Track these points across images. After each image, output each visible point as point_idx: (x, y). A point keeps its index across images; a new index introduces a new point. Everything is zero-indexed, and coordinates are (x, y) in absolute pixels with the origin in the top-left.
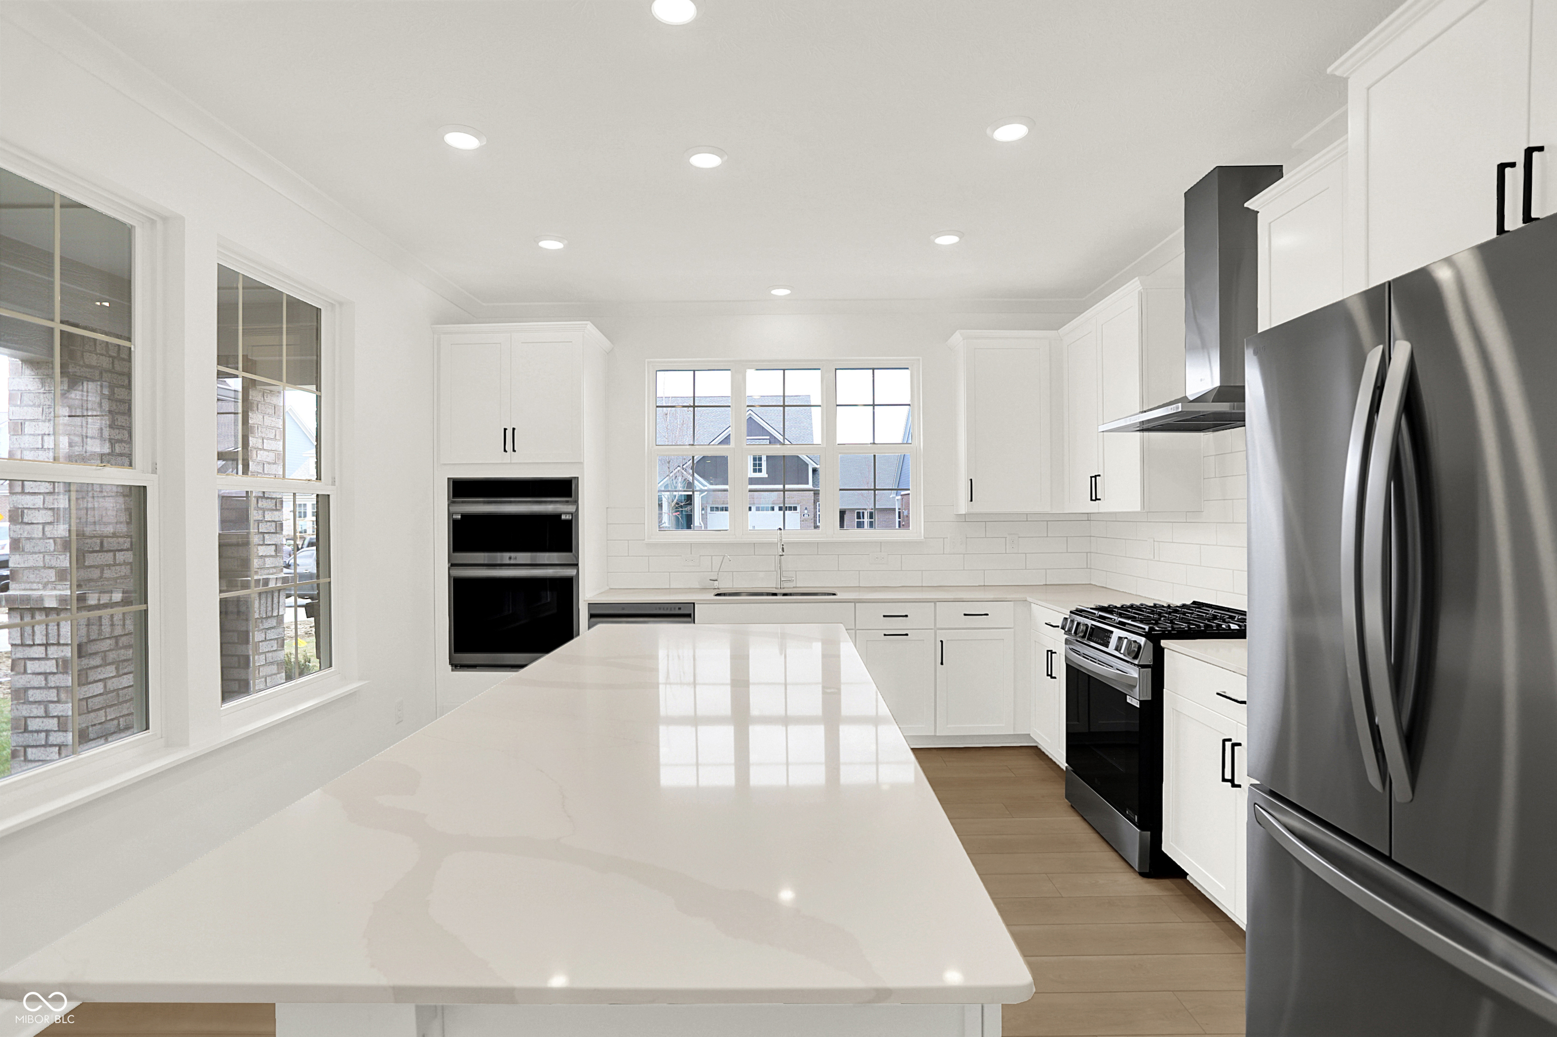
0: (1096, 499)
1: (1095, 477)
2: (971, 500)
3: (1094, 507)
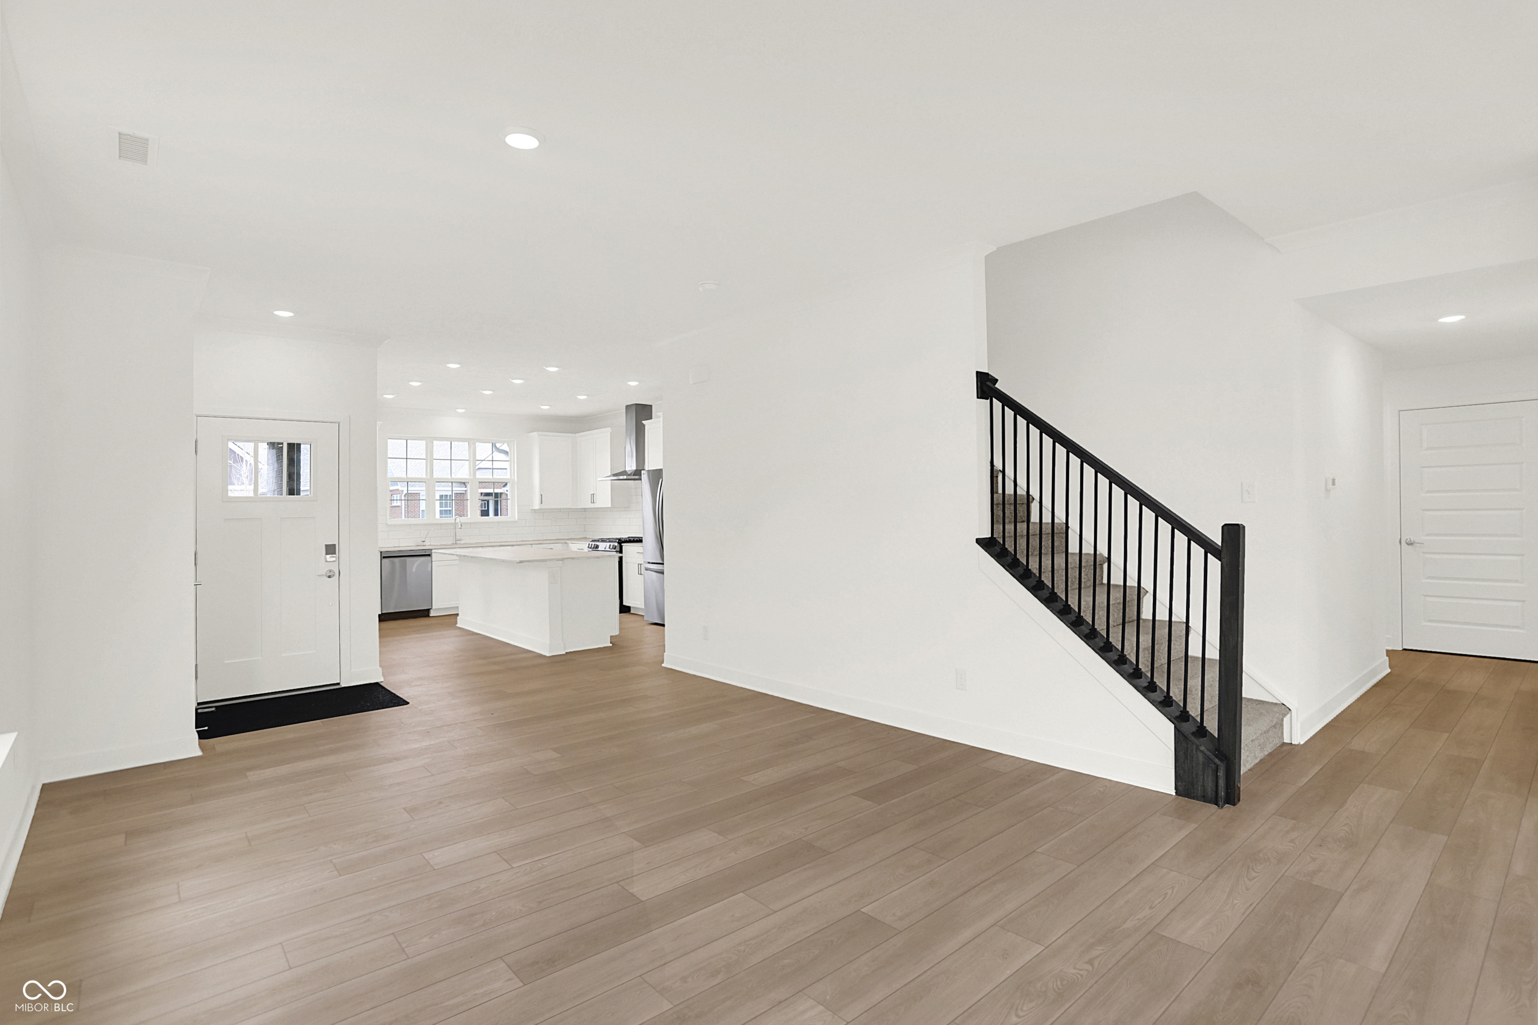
0: (594, 502)
1: (593, 494)
2: (542, 503)
3: (592, 506)
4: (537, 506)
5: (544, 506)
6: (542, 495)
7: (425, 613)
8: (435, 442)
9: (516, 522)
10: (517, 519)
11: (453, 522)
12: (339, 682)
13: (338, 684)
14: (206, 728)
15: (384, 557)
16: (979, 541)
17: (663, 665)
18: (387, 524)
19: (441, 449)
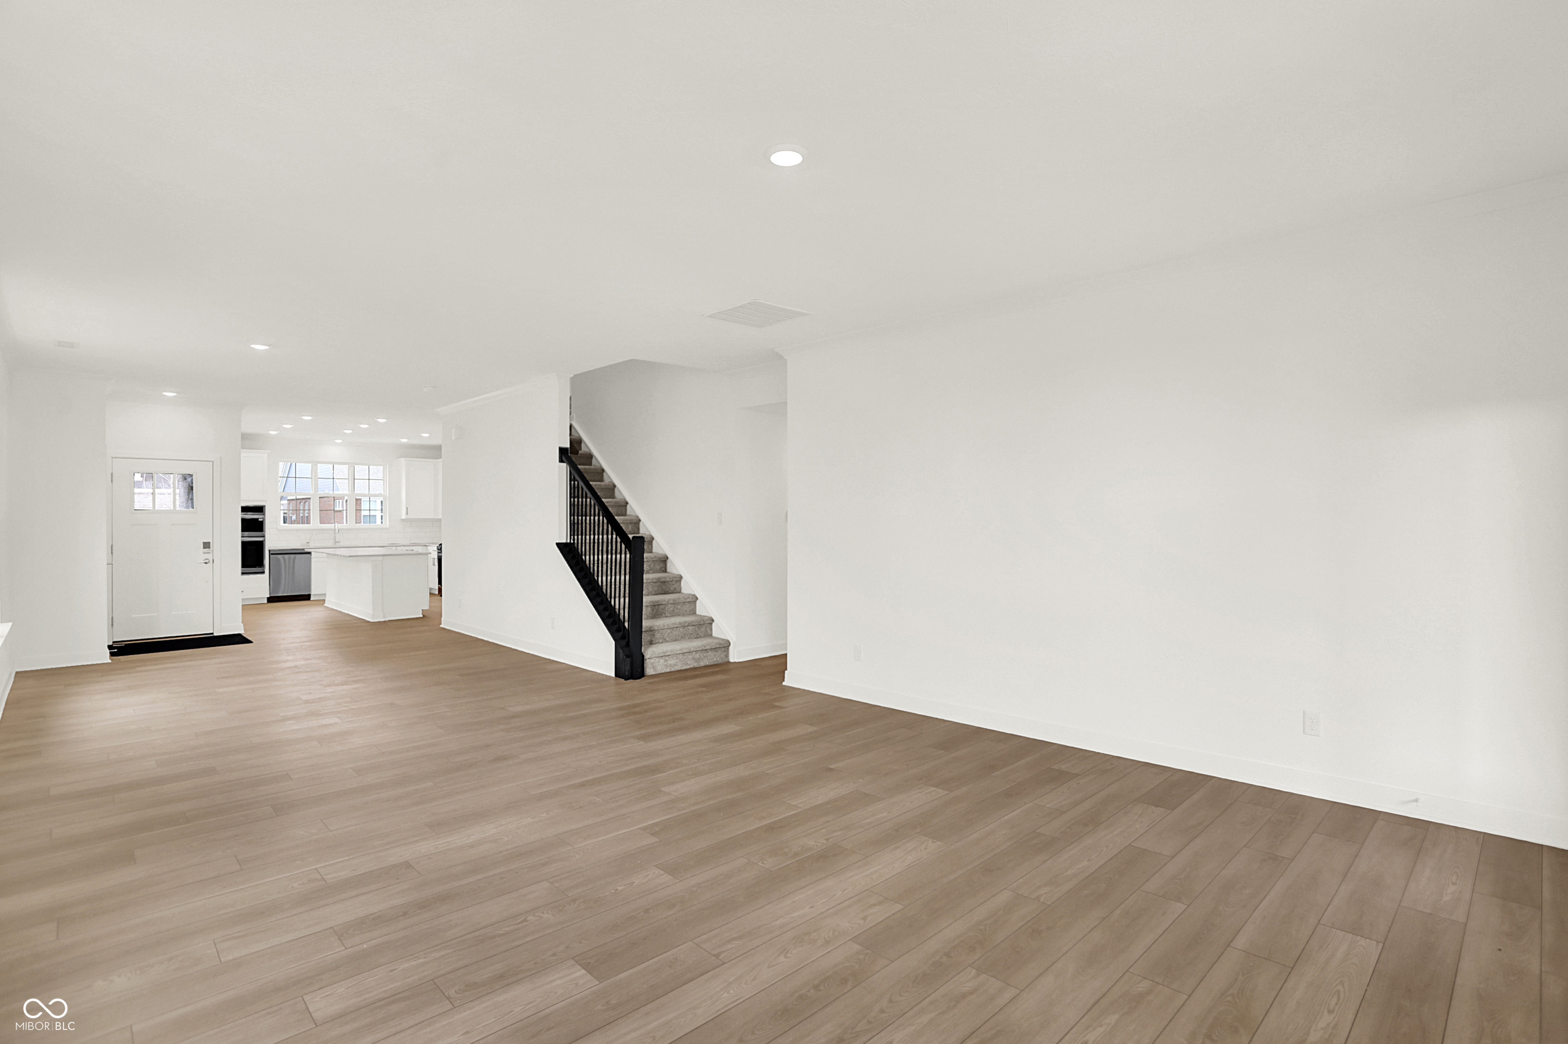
4: (404, 517)
5: (409, 517)
6: (407, 508)
7: (307, 597)
8: (319, 465)
9: (387, 529)
10: (388, 526)
11: (333, 528)
12: (212, 632)
13: (212, 634)
14: (116, 650)
15: (272, 554)
16: (558, 544)
17: (441, 626)
18: (278, 529)
19: (324, 470)
